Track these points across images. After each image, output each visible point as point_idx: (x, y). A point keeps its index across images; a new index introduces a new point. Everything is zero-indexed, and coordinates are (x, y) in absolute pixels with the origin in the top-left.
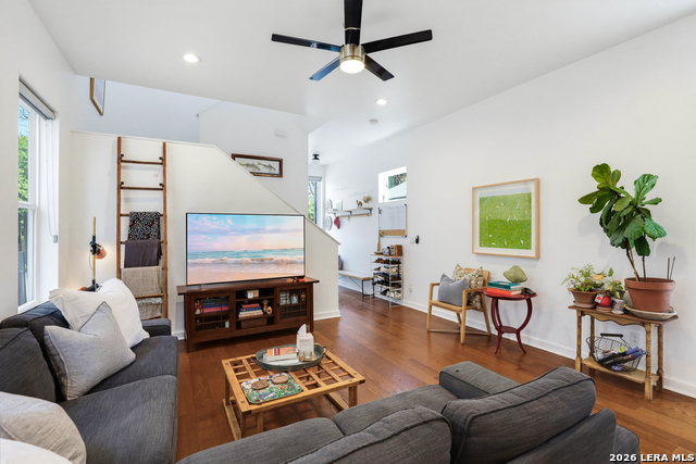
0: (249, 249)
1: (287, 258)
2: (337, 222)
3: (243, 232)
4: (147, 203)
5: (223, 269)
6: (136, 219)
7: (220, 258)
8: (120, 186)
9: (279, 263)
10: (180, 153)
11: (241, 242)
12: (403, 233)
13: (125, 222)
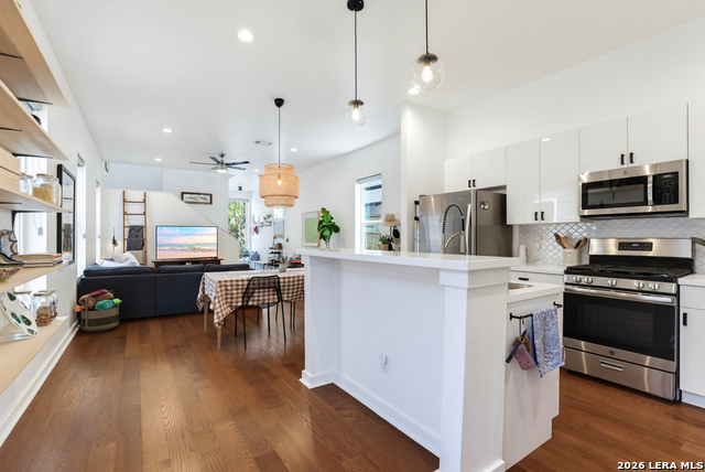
0: (188, 243)
1: (208, 248)
2: (256, 230)
3: (186, 235)
4: (137, 221)
5: (174, 253)
6: (132, 228)
7: (173, 247)
8: (125, 214)
9: (203, 250)
10: (153, 197)
11: (184, 240)
12: (282, 236)
13: (127, 230)
